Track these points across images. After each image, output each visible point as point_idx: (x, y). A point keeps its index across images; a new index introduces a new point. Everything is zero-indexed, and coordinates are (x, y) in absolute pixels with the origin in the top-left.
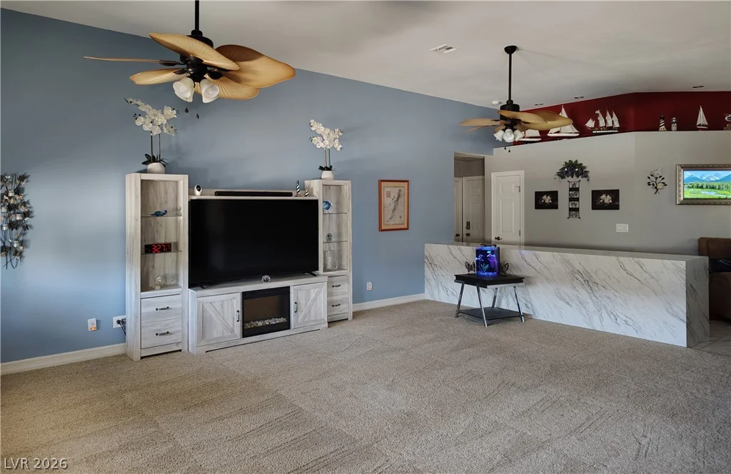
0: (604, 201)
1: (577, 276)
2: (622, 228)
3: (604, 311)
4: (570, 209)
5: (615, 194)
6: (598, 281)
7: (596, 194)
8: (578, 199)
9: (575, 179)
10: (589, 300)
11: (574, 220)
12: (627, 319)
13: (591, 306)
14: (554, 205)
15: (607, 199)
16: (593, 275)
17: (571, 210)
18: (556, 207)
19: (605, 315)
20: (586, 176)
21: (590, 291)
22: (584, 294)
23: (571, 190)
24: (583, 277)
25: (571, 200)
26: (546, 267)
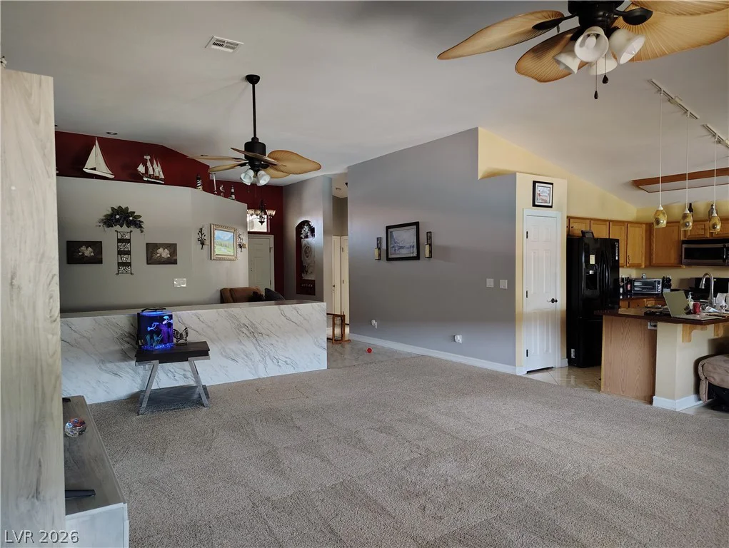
0: (161, 255)
1: (244, 330)
2: (181, 283)
3: (267, 358)
4: (118, 263)
5: (172, 248)
6: (263, 331)
7: (151, 248)
8: (129, 253)
9: (125, 228)
10: (254, 351)
11: (125, 278)
12: (286, 359)
13: (257, 357)
14: (97, 259)
15: (165, 253)
16: (257, 325)
17: (120, 264)
18: (100, 262)
19: (269, 361)
20: (140, 227)
21: (255, 342)
22: (249, 346)
23: (119, 241)
24: (248, 330)
25: (120, 253)
26: (209, 326)
